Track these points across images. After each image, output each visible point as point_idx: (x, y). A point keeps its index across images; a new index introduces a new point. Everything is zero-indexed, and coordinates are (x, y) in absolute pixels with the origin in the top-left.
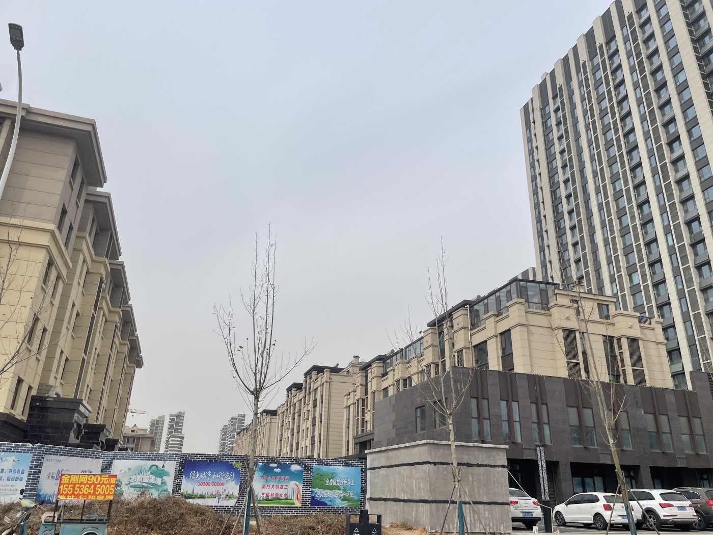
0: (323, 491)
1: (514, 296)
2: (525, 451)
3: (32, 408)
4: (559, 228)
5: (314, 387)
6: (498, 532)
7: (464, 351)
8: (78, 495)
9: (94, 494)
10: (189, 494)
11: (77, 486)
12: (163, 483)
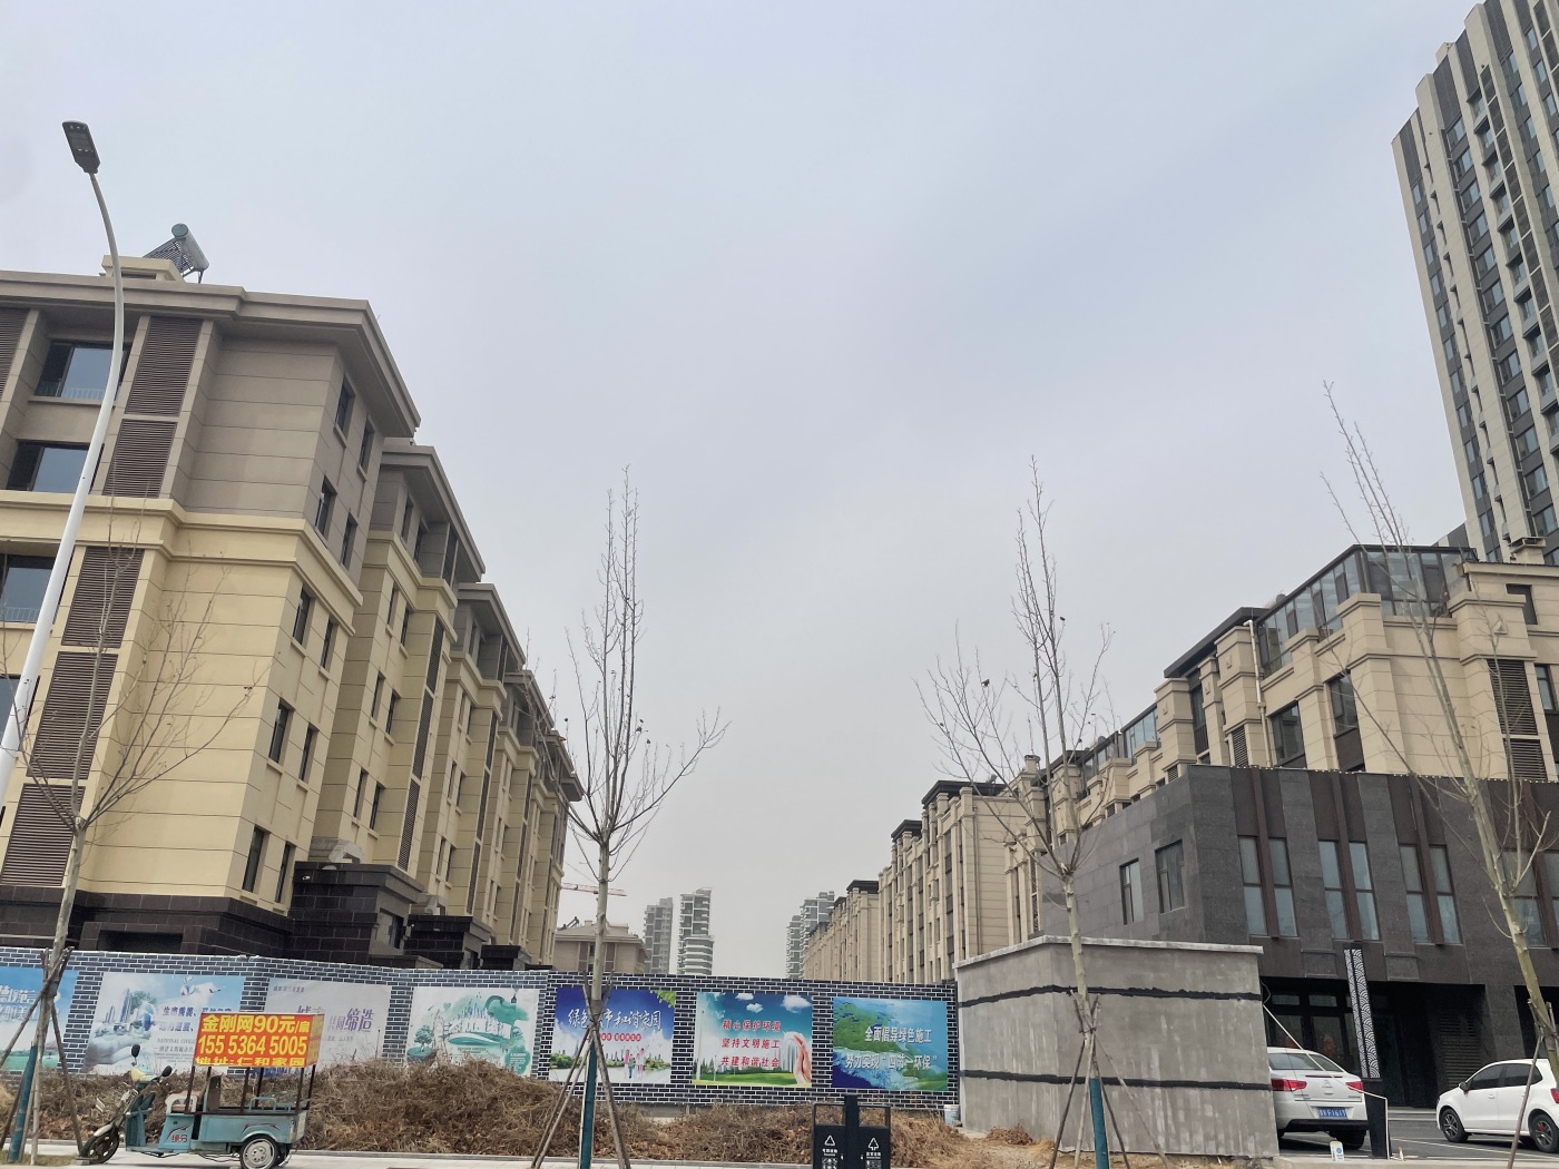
0: (858, 1054)
1: (1354, 587)
2: (1391, 963)
3: (299, 885)
4: (1515, 415)
5: (943, 827)
6: (1241, 1154)
7: (1247, 727)
8: (236, 1056)
9: (266, 1054)
10: (569, 1058)
11: (232, 1037)
12: (515, 1034)
